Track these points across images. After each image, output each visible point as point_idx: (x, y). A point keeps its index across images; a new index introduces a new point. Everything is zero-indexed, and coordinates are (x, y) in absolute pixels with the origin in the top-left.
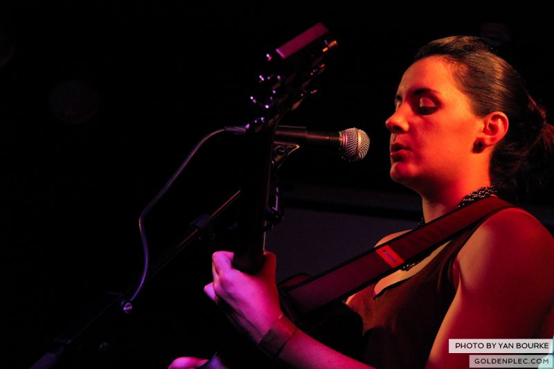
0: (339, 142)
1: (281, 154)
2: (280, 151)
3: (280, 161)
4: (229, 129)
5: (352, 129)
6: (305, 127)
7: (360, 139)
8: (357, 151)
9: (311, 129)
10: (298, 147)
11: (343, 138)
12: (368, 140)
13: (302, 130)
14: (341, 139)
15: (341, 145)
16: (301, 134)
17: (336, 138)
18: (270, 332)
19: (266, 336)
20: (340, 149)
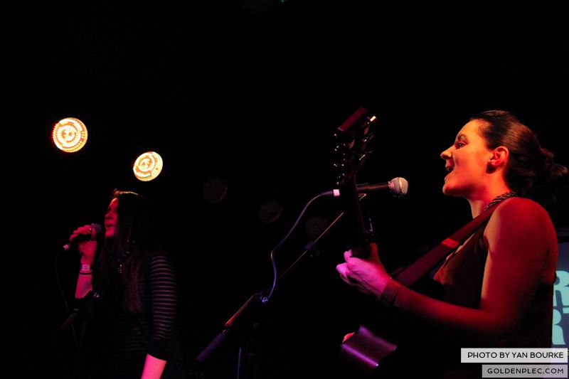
0: (389, 187)
4: (323, 194)
6: (367, 184)
7: (401, 183)
9: (371, 184)
10: (365, 195)
11: (391, 184)
12: (406, 181)
13: (364, 186)
14: (389, 185)
15: (390, 189)
16: (365, 188)
17: (385, 186)
18: (387, 288)
19: (384, 292)
20: (390, 191)
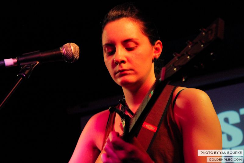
0: (61, 53)
1: (28, 69)
2: (27, 68)
3: (29, 73)
5: (66, 44)
6: (39, 51)
7: (72, 48)
8: (73, 56)
9: (42, 51)
10: (38, 63)
11: (63, 50)
12: (77, 47)
14: (61, 52)
15: (63, 54)
16: (37, 56)
17: (57, 52)
20: (63, 57)
